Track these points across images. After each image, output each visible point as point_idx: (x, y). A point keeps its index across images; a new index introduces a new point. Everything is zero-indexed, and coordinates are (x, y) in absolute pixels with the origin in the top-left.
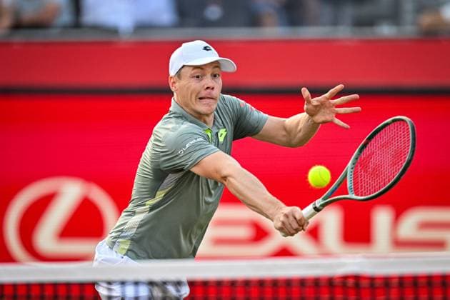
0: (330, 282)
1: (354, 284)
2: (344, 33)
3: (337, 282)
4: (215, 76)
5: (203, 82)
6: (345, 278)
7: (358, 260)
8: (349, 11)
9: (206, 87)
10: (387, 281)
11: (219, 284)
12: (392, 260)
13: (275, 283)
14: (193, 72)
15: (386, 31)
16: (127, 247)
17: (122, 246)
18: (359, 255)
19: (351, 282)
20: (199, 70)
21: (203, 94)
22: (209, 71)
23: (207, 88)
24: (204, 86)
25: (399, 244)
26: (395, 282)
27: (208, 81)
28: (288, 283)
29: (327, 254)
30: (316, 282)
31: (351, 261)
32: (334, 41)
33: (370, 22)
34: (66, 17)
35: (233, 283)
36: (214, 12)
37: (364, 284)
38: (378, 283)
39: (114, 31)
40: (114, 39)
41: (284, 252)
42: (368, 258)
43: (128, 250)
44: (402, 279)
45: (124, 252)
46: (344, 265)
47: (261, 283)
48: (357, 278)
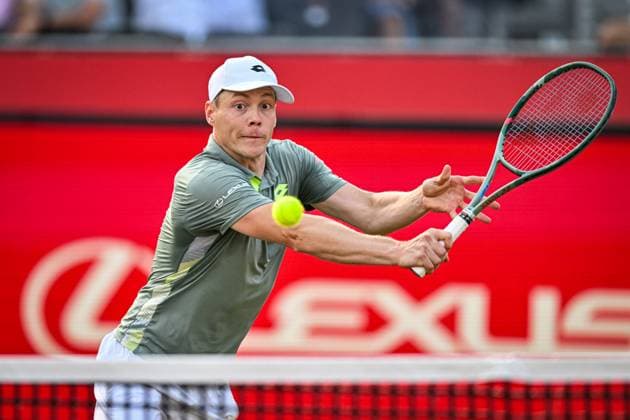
0: (470, 389)
1: (504, 393)
2: (496, 47)
3: (478, 391)
4: (265, 107)
5: (247, 115)
6: (491, 385)
7: (509, 361)
8: (503, 18)
9: (250, 121)
10: (548, 389)
11: (317, 389)
12: (555, 361)
13: (394, 390)
14: (234, 100)
15: (554, 45)
16: (139, 341)
17: (133, 339)
18: (511, 354)
19: (498, 391)
20: (242, 98)
21: (248, 130)
22: (256, 100)
23: (252, 123)
24: (247, 120)
25: (565, 339)
26: (559, 392)
27: (253, 113)
28: (412, 390)
29: (467, 352)
30: (451, 389)
31: (500, 362)
32: (482, 58)
33: (531, 34)
34: (112, 19)
35: (336, 389)
36: (317, 15)
37: (517, 393)
38: (535, 393)
39: (178, 38)
40: (178, 49)
41: (408, 348)
42: (524, 358)
43: (140, 345)
44: (569, 389)
45: (134, 347)
46: (489, 367)
47: (375, 390)
48: (507, 385)
